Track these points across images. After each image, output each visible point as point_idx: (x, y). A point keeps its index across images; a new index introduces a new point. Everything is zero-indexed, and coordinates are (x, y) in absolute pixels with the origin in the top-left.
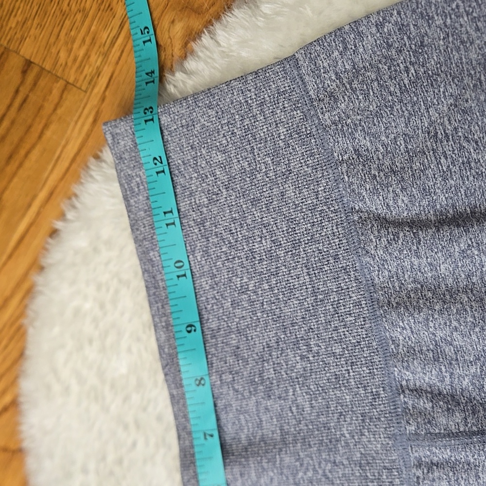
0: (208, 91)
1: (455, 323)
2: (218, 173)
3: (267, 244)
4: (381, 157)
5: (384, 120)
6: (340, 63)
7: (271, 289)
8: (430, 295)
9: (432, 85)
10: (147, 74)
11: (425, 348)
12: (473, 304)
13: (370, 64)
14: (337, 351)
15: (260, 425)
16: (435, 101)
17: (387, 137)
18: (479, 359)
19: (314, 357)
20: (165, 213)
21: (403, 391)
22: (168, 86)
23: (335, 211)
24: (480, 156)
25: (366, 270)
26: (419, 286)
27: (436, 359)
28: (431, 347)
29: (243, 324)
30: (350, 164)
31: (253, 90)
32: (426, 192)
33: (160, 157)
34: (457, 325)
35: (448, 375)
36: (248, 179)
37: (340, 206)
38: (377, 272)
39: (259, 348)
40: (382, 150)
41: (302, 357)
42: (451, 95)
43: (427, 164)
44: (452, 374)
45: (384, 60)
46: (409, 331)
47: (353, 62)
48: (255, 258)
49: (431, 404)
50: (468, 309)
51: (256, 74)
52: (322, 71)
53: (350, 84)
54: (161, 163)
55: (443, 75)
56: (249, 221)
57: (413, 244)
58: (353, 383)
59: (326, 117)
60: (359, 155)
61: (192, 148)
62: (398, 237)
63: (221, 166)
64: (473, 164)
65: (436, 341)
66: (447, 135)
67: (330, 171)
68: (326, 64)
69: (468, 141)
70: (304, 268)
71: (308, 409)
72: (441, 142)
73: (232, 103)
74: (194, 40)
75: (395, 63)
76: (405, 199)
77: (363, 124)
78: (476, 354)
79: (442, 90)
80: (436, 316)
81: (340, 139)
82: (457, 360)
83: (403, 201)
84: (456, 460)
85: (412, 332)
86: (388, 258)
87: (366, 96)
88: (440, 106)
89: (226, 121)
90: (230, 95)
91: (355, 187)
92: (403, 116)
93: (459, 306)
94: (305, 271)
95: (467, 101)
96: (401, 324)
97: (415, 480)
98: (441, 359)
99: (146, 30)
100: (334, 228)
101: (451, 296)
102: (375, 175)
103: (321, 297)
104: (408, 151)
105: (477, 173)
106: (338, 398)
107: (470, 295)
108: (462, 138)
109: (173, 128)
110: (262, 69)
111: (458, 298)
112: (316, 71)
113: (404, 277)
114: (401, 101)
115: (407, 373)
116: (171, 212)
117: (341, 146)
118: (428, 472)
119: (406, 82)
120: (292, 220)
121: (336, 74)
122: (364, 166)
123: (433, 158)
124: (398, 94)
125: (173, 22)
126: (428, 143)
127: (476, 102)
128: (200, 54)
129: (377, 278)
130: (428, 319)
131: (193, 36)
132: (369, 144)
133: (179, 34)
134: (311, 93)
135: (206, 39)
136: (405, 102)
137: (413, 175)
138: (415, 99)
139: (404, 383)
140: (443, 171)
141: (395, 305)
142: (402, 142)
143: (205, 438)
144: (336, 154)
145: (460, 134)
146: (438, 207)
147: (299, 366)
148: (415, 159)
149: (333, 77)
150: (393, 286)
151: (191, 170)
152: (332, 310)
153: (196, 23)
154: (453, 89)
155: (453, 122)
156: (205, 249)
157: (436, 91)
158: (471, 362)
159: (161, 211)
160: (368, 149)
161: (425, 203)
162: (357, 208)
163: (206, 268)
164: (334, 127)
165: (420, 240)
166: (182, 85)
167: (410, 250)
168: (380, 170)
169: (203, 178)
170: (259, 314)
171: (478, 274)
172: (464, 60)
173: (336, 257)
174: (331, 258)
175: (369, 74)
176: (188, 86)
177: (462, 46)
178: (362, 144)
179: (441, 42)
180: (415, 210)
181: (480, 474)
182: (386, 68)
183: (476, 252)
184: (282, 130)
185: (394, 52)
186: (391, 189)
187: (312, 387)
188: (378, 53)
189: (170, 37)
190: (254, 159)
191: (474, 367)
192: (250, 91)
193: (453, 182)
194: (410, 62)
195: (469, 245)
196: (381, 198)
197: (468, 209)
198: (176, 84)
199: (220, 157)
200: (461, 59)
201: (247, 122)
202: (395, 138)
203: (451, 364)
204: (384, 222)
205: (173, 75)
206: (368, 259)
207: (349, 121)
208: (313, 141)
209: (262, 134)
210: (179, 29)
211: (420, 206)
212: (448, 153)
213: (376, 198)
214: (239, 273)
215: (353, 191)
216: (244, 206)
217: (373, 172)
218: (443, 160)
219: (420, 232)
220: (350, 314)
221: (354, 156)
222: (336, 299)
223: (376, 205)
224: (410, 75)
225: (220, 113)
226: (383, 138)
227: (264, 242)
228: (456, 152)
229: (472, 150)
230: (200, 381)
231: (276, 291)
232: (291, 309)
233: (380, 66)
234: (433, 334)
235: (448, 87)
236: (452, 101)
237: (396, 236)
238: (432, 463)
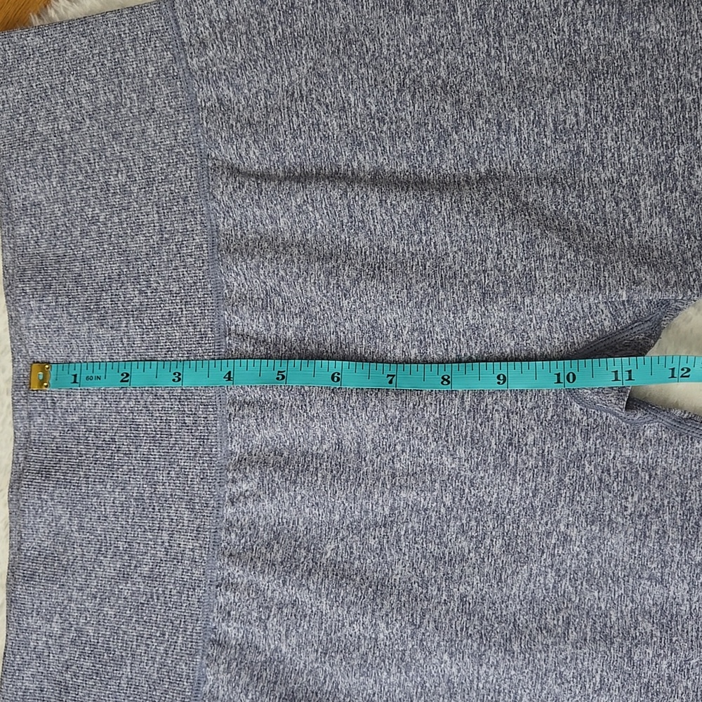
0: (84, 20)
1: (282, 273)
2: (84, 102)
3: (122, 178)
4: (241, 109)
5: (247, 73)
6: (215, 11)
7: (121, 223)
8: (266, 245)
9: (296, 46)
11: (255, 296)
12: (301, 257)
13: (243, 17)
14: (174, 289)
15: (90, 351)
16: (297, 62)
17: (250, 91)
18: (304, 313)
19: (152, 292)
21: (230, 334)
22: (49, 11)
23: (192, 155)
24: (329, 120)
25: (212, 216)
26: (259, 237)
27: (264, 308)
28: (262, 295)
29: (88, 254)
30: (211, 111)
31: (127, 25)
32: (276, 147)
34: (284, 275)
35: (273, 324)
36: (112, 112)
37: (197, 151)
38: (222, 219)
39: (100, 278)
40: (243, 103)
41: (141, 292)
42: (312, 59)
43: (280, 120)
44: (278, 323)
45: (256, 16)
46: (243, 278)
47: (227, 13)
48: (109, 190)
49: (252, 348)
50: (296, 261)
51: (132, 8)
52: (196, 16)
53: (221, 33)
55: (307, 38)
56: (108, 154)
57: (255, 193)
58: (184, 322)
59: (194, 62)
60: (221, 104)
61: (61, 73)
62: (243, 186)
63: (87, 94)
64: (321, 126)
65: (266, 291)
66: (302, 96)
67: (191, 115)
68: (200, 11)
69: (320, 104)
70: (154, 206)
71: (138, 342)
72: (296, 101)
73: (106, 34)
75: (265, 20)
76: (256, 151)
77: (227, 73)
78: (302, 306)
79: (304, 52)
80: (266, 264)
81: (204, 86)
82: (284, 310)
83: (254, 153)
84: (265, 399)
85: (246, 279)
86: (232, 205)
87: (234, 48)
88: (301, 68)
89: (97, 51)
90: (104, 26)
91: (212, 133)
92: (265, 71)
93: (288, 257)
94: (155, 209)
95: (324, 66)
96: (235, 269)
97: (228, 417)
98: (269, 308)
100: (188, 171)
101: (284, 248)
102: (232, 125)
103: (166, 236)
104: (266, 107)
105: (324, 135)
106: (169, 334)
107: (301, 249)
108: (315, 101)
109: (44, 51)
110: (138, 6)
111: (290, 250)
112: (190, 17)
113: (246, 227)
114: (265, 57)
115: (236, 318)
117: (205, 94)
118: (240, 409)
119: (273, 39)
120: (148, 158)
121: (210, 22)
122: (224, 115)
123: (286, 116)
124: (264, 50)
126: (285, 102)
127: (331, 67)
129: (222, 225)
130: (259, 266)
132: (232, 95)
134: (184, 37)
136: (269, 58)
137: (267, 129)
138: (279, 57)
139: (233, 327)
140: (294, 130)
141: (232, 250)
142: (263, 97)
144: (199, 100)
145: (313, 96)
146: (287, 163)
147: (136, 300)
148: (271, 114)
149: (207, 25)
150: (236, 235)
151: (58, 95)
152: (175, 250)
154: (313, 53)
155: (309, 84)
156: (61, 175)
157: (299, 52)
158: (296, 314)
160: (230, 100)
161: (275, 158)
162: (213, 156)
163: (61, 195)
164: (200, 72)
165: (262, 191)
166: (64, 13)
167: (252, 198)
168: (238, 121)
169: (69, 105)
170: (105, 246)
171: (313, 231)
172: (328, 27)
173: (185, 199)
174: (180, 199)
175: (240, 26)
176: (69, 12)
177: (328, 14)
178: (226, 94)
179: (310, 7)
180: (266, 164)
181: (284, 414)
182: (257, 23)
183: (311, 209)
184: (151, 68)
185: (266, 10)
186: (244, 140)
187: (145, 321)
188: (252, 8)
190: (121, 93)
191: (299, 319)
192: (124, 25)
193: (301, 141)
194: (279, 21)
195: (305, 201)
196: (234, 147)
197: (314, 170)
198: (58, 9)
199: (87, 87)
200: (326, 26)
201: (118, 55)
202: (256, 93)
203: (277, 313)
204: (234, 171)
206: (214, 204)
207: (215, 69)
208: (178, 83)
209: (131, 70)
211: (270, 160)
212: (300, 112)
213: (229, 146)
214: (92, 203)
215: (210, 137)
216: (105, 138)
217: (231, 122)
218: (295, 119)
219: (264, 184)
220: (191, 256)
221: (217, 105)
222: (180, 240)
223: (228, 153)
224: (277, 34)
225: (92, 43)
226: (246, 91)
227: (119, 175)
228: (307, 112)
229: (322, 113)
231: (125, 226)
232: (137, 244)
233: (251, 20)
234: (264, 283)
235: (310, 50)
236: (311, 64)
237: (242, 185)
238: (244, 402)
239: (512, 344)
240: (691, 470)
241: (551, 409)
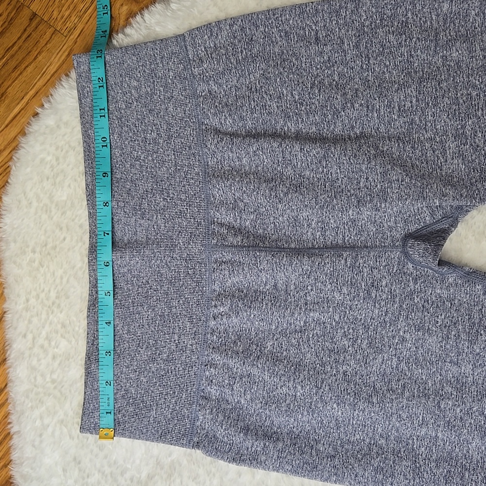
0: (134, 46)
1: (244, 189)
2: (133, 92)
3: (154, 135)
4: (222, 97)
5: (226, 76)
6: (208, 42)
7: (153, 160)
8: (235, 173)
9: (253, 62)
10: (102, 32)
11: (229, 202)
12: (255, 180)
13: (223, 46)
14: (183, 198)
15: (135, 233)
16: (254, 71)
17: (227, 86)
18: (256, 212)
19: (170, 200)
20: (100, 109)
21: (214, 223)
22: (113, 41)
23: (194, 122)
24: (271, 104)
25: (205, 156)
26: (231, 169)
27: (234, 209)
28: (232, 202)
29: (135, 177)
30: (205, 98)
31: (159, 49)
32: (242, 118)
33: (102, 78)
34: (246, 190)
35: (239, 218)
36: (149, 98)
37: (197, 120)
38: (210, 159)
39: (141, 191)
40: (223, 93)
41: (164, 199)
42: (262, 69)
43: (244, 103)
44: (241, 217)
45: (231, 45)
46: (222, 192)
47: (215, 43)
48: (146, 142)
49: (227, 231)
50: (252, 182)
51: (162, 40)
52: (197, 45)
53: (211, 55)
54: (102, 81)
55: (259, 58)
56: (146, 121)
57: (230, 144)
58: (189, 216)
59: (196, 70)
60: (210, 94)
61: (121, 76)
62: (223, 140)
63: (136, 88)
64: (267, 107)
65: (235, 199)
66: (256, 90)
67: (194, 100)
68: (200, 42)
69: (267, 95)
70: (172, 151)
71: (163, 228)
72: (253, 93)
73: (146, 55)
74: (132, 17)
75: (236, 47)
76: (230, 120)
77: (214, 77)
78: (255, 208)
79: (258, 65)
80: (235, 184)
81: (201, 83)
82: (244, 210)
83: (229, 121)
84: (234, 260)
85: (223, 192)
86: (217, 151)
87: (218, 62)
88: (256, 74)
89: (141, 64)
90: (146, 50)
91: (205, 110)
92: (236, 76)
93: (248, 180)
94: (173, 152)
95: (269, 73)
96: (218, 186)
97: (213, 270)
98: (236, 209)
99: (106, 7)
100: (191, 131)
101: (246, 175)
102: (217, 106)
103: (179, 168)
104: (236, 96)
105: (269, 112)
106: (180, 223)
107: (255, 176)
108: (264, 92)
109: (112, 63)
110: (165, 39)
111: (249, 176)
112: (194, 45)
113: (224, 163)
114: (236, 68)
115: (218, 214)
116: (104, 109)
117: (202, 88)
118: (220, 266)
119: (240, 58)
120: (169, 124)
121: (205, 48)
122: (212, 100)
123: (248, 101)
124: (235, 64)
125: (122, 5)
126: (247, 93)
127: (273, 74)
128: (134, 25)
129: (210, 162)
130: (231, 185)
131: (132, 15)
132: (216, 89)
133: (125, 13)
134: (190, 56)
135: (138, 18)
136: (238, 69)
137: (236, 108)
138: (243, 68)
139: (216, 219)
140: (252, 109)
141: (216, 176)
142: (234, 90)
143: (104, 235)
144: (198, 92)
145: (263, 90)
146: (248, 127)
147: (161, 204)
148: (239, 100)
149: (203, 50)
150: (218, 167)
151: (118, 88)
152: (183, 175)
153: (135, 8)
154: (263, 66)
155: (260, 83)
156: (120, 133)
157: (255, 65)
158: (251, 212)
159: (98, 108)
160: (216, 92)
161: (240, 124)
162: (206, 123)
163: (119, 144)
164: (199, 76)
165: (234, 143)
166: (121, 42)
167: (228, 147)
168: (220, 104)
169: (125, 94)
170: (144, 173)
171: (262, 165)
172: (272, 51)
173: (190, 147)
174: (187, 147)
175: (222, 51)
176: (124, 42)
177: (271, 44)
178: (213, 88)
179: (262, 40)
180: (235, 128)
181: (245, 268)
182: (231, 49)
183: (261, 153)
184: (171, 74)
185: (236, 41)
186: (223, 114)
187: (167, 216)
188: (229, 40)
189: (119, 13)
190: (154, 87)
191: (253, 215)
192: (157, 49)
193: (255, 115)
194: (244, 48)
195: (258, 149)
196: (218, 118)
197: (262, 131)
198: (118, 40)
199: (135, 84)
200: (270, 51)
201: (153, 66)
202: (231, 88)
203: (241, 212)
204: (217, 132)
205: (117, 35)
206: (206, 150)
207: (208, 74)
208: (187, 82)
209: (160, 74)
210: (125, 9)
211: (238, 126)
212: (255, 99)
213: (215, 118)
214: (137, 149)
215: (204, 112)
216: (145, 113)
217: (216, 104)
218: (252, 102)
219: (234, 139)
220: (193, 179)
221: (208, 94)
222: (187, 170)
223: (215, 122)
224: (243, 55)
225: (139, 59)
226: (225, 87)
227: (153, 133)
228: (259, 99)
229: (268, 100)
230: (106, 204)
231: (155, 162)
232: (162, 172)
233: (228, 47)
234: (234, 194)
235: (261, 64)
236: (262, 72)
237: (222, 139)
238: (222, 261)
239: (374, 229)
240: (474, 301)
241: (395, 267)
